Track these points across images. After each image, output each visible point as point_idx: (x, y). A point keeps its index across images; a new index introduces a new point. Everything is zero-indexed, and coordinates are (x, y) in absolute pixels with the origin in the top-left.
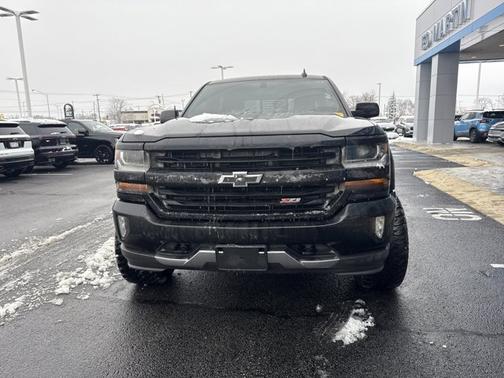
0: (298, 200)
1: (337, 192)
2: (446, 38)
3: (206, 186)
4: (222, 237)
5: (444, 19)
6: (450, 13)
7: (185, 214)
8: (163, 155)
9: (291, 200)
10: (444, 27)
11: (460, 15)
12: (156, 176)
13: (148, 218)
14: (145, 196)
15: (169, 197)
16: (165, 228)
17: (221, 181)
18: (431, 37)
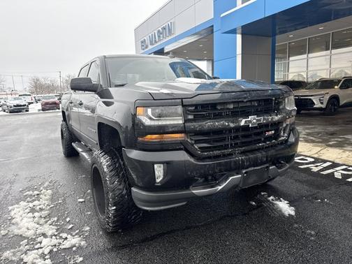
0: (273, 132)
1: (284, 125)
2: (157, 44)
3: (233, 128)
4: (248, 163)
5: (156, 32)
6: (160, 29)
7: (217, 152)
8: (194, 108)
9: (270, 132)
10: (157, 37)
11: (167, 30)
12: (191, 125)
13: (192, 160)
14: (181, 143)
15: (197, 142)
16: (209, 165)
17: (243, 123)
18: (148, 42)
